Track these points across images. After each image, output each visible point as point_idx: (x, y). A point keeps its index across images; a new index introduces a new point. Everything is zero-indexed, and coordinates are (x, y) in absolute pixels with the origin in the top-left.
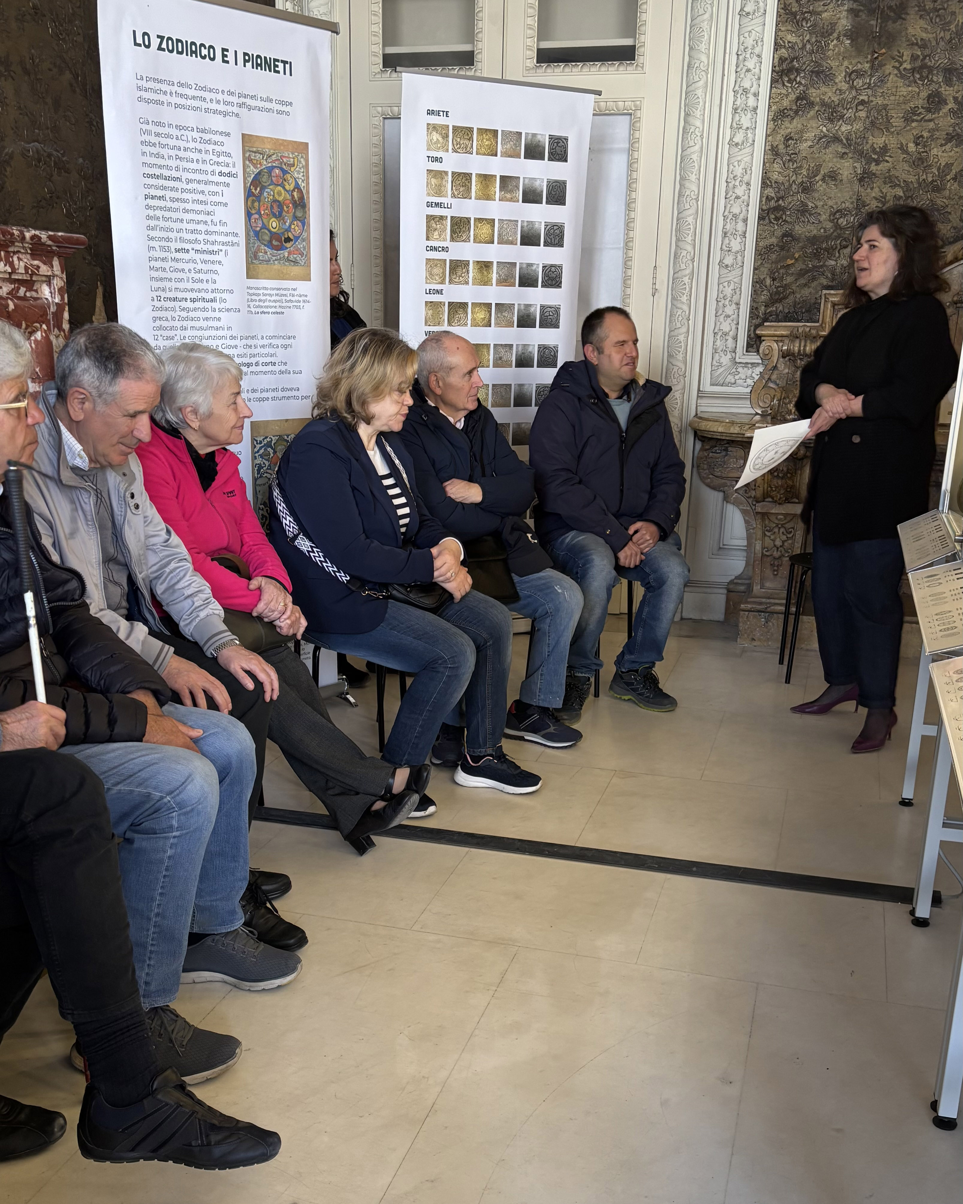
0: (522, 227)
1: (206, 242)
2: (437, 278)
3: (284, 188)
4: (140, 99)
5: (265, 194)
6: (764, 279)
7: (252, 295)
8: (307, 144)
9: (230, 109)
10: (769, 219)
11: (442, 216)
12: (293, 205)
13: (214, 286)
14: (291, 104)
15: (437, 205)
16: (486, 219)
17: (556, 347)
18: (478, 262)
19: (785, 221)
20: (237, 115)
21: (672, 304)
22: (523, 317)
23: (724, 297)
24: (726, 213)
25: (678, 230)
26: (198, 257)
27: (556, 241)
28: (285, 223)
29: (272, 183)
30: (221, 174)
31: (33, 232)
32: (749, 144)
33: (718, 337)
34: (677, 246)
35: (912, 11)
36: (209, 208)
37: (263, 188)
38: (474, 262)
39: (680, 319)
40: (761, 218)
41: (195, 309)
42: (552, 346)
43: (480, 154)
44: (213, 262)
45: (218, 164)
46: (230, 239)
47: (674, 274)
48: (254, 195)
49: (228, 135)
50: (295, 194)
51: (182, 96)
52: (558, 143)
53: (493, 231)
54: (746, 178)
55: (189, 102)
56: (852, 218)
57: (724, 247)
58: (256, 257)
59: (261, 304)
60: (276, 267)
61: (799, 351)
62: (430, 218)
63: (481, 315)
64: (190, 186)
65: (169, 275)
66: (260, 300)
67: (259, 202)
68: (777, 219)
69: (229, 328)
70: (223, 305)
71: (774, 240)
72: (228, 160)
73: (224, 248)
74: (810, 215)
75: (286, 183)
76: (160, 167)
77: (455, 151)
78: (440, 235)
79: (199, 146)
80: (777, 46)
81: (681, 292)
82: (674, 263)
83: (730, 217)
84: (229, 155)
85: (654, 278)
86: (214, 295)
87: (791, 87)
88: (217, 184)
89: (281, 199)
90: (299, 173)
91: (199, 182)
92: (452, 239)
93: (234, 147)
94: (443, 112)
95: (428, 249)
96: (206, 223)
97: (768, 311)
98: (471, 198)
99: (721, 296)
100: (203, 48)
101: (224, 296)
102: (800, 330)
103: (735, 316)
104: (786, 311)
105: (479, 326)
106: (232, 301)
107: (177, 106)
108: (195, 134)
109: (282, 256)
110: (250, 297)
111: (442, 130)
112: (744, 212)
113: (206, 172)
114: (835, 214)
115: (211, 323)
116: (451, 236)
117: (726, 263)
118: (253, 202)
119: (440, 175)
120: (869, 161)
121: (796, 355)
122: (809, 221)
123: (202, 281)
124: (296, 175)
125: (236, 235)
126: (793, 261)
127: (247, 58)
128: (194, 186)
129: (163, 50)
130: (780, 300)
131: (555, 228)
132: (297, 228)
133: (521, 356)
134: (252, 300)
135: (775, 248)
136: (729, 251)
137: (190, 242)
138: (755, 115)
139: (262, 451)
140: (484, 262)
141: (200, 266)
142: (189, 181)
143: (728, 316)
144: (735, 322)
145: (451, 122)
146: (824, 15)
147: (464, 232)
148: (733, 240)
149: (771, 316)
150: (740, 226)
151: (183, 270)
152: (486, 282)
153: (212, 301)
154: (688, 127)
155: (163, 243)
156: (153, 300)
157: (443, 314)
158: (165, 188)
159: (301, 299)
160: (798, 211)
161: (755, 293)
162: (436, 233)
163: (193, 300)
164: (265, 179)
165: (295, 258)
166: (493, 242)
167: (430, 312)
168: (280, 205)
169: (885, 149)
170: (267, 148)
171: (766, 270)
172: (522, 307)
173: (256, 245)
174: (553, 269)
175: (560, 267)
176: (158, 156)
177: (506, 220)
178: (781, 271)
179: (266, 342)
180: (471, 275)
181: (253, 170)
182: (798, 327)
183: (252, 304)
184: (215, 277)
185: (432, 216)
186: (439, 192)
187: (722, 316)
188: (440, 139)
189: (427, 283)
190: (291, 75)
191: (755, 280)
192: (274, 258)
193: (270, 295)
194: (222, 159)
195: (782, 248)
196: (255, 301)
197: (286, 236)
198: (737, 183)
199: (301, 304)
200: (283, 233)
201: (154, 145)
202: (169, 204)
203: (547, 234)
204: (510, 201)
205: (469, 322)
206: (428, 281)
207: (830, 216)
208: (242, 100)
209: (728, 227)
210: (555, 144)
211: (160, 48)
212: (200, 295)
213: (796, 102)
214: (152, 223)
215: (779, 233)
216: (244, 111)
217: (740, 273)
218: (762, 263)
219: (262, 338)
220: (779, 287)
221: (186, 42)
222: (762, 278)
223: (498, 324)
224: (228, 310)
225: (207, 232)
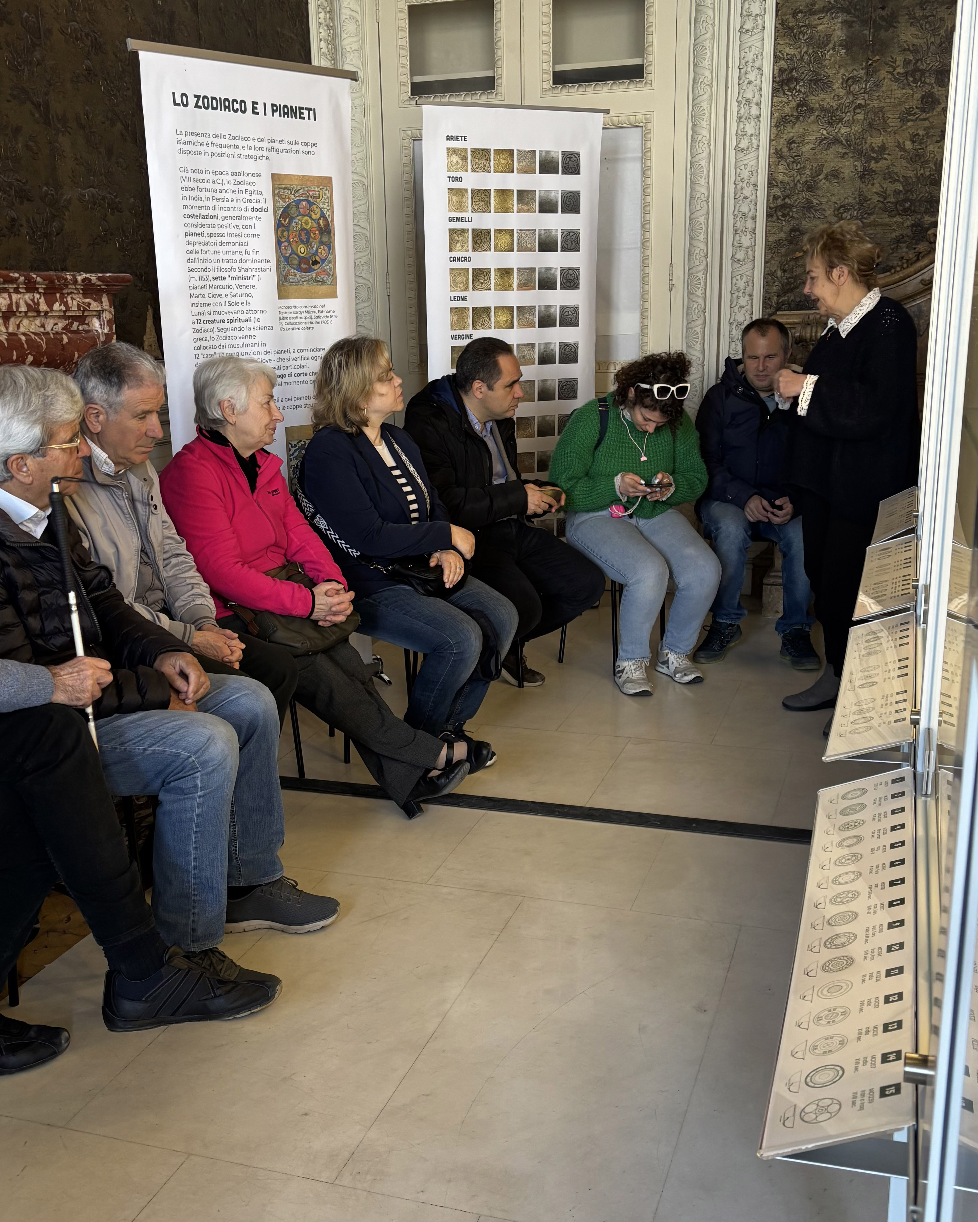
0: (540, 235)
1: (241, 269)
2: (461, 286)
3: (311, 217)
4: (180, 151)
5: (294, 224)
6: (775, 271)
7: (283, 313)
8: (331, 178)
9: (260, 153)
10: (777, 216)
11: (463, 229)
12: (319, 231)
13: (249, 308)
14: (315, 145)
15: (459, 219)
16: (505, 230)
17: (576, 344)
18: (499, 269)
19: (792, 217)
20: (267, 158)
21: (689, 298)
22: (543, 317)
23: (738, 290)
24: (736, 212)
25: (691, 229)
26: (233, 283)
27: (573, 246)
28: (312, 248)
29: (300, 214)
30: (253, 210)
31: (84, 275)
32: (753, 149)
33: (734, 327)
34: (690, 244)
35: (903, 19)
36: (243, 240)
37: (291, 219)
38: (495, 269)
39: (696, 311)
40: (769, 216)
41: (232, 329)
42: (572, 343)
43: (497, 172)
44: (247, 287)
45: (251, 201)
46: (262, 265)
47: (689, 270)
48: (283, 226)
49: (260, 175)
50: (321, 222)
51: (217, 145)
52: (570, 158)
53: (513, 240)
54: (753, 180)
55: (224, 150)
56: (855, 212)
57: (735, 243)
58: (286, 279)
59: (292, 321)
60: (305, 287)
61: (811, 336)
62: (452, 232)
63: (503, 318)
64: (226, 222)
65: (208, 300)
66: (291, 318)
67: (288, 231)
68: (784, 216)
69: (264, 344)
70: (257, 324)
71: (782, 235)
72: (259, 197)
73: (257, 274)
74: (816, 211)
75: (313, 214)
76: (199, 208)
77: (474, 170)
78: (462, 247)
79: (232, 187)
80: (776, 59)
81: (696, 287)
82: (689, 260)
83: (740, 215)
84: (260, 193)
85: (671, 274)
86: (249, 315)
87: (791, 95)
88: (249, 218)
89: (308, 227)
90: (324, 203)
91: (234, 218)
92: (474, 250)
93: (265, 186)
94: (462, 137)
95: (452, 259)
96: (240, 253)
97: (780, 301)
98: (490, 212)
99: (735, 288)
100: (235, 103)
101: (258, 316)
102: (811, 317)
103: (749, 307)
104: (798, 299)
105: (502, 328)
106: (265, 320)
107: (213, 154)
108: (230, 178)
109: (310, 277)
110: (282, 316)
111: (461, 153)
112: (753, 211)
113: (240, 209)
114: (839, 209)
115: (246, 341)
116: (473, 247)
117: (738, 258)
118: (283, 231)
119: (461, 192)
120: (869, 159)
121: (808, 340)
122: (814, 217)
123: (238, 304)
124: (321, 206)
125: (268, 261)
126: (801, 254)
127: (275, 108)
128: (230, 221)
129: (200, 107)
130: (791, 290)
131: (571, 234)
132: (323, 252)
133: (543, 354)
134: (284, 319)
135: (785, 242)
136: (740, 246)
137: (226, 270)
138: (758, 123)
139: (296, 454)
140: (505, 269)
141: (236, 291)
142: (224, 218)
143: (742, 307)
144: (749, 312)
145: (469, 145)
146: (820, 28)
147: (484, 242)
148: (743, 236)
149: (783, 305)
150: (749, 224)
151: (220, 295)
152: (507, 287)
153: (247, 321)
154: (696, 137)
155: (202, 273)
156: (194, 323)
157: (467, 318)
158: (203, 226)
159: (329, 314)
160: (804, 207)
161: (767, 284)
162: (459, 245)
163: (230, 321)
164: (293, 211)
165: (322, 279)
166: (512, 251)
167: (455, 318)
168: (308, 232)
169: (883, 148)
170: (295, 185)
171: (777, 263)
172: (543, 309)
173: (286, 270)
174: (571, 272)
175: (578, 269)
176: (196, 198)
177: (524, 230)
178: (791, 263)
179: (296, 355)
180: (493, 281)
181: (282, 204)
182: (809, 315)
183: (283, 322)
184: (249, 299)
185: (454, 229)
186: (460, 207)
187: (737, 307)
188: (460, 161)
189: (451, 291)
190: (315, 120)
191: (766, 272)
192: (303, 280)
193: (300, 313)
194: (253, 197)
195: (791, 242)
196: (287, 318)
197: (314, 260)
198: (744, 185)
199: (329, 319)
200: (311, 257)
201: (193, 189)
202: (207, 239)
203: (563, 241)
204: (527, 212)
205: (493, 325)
206: (453, 289)
207: (834, 211)
208: (271, 145)
209: (738, 224)
210: (568, 159)
211: (197, 106)
212: (236, 316)
213: (797, 109)
214: (193, 256)
215: (787, 228)
216: (273, 154)
217: (751, 267)
218: (772, 257)
219: (294, 352)
220: (790, 278)
221: (220, 99)
222: (773, 270)
223: (520, 326)
224: (262, 328)
225: (241, 261)
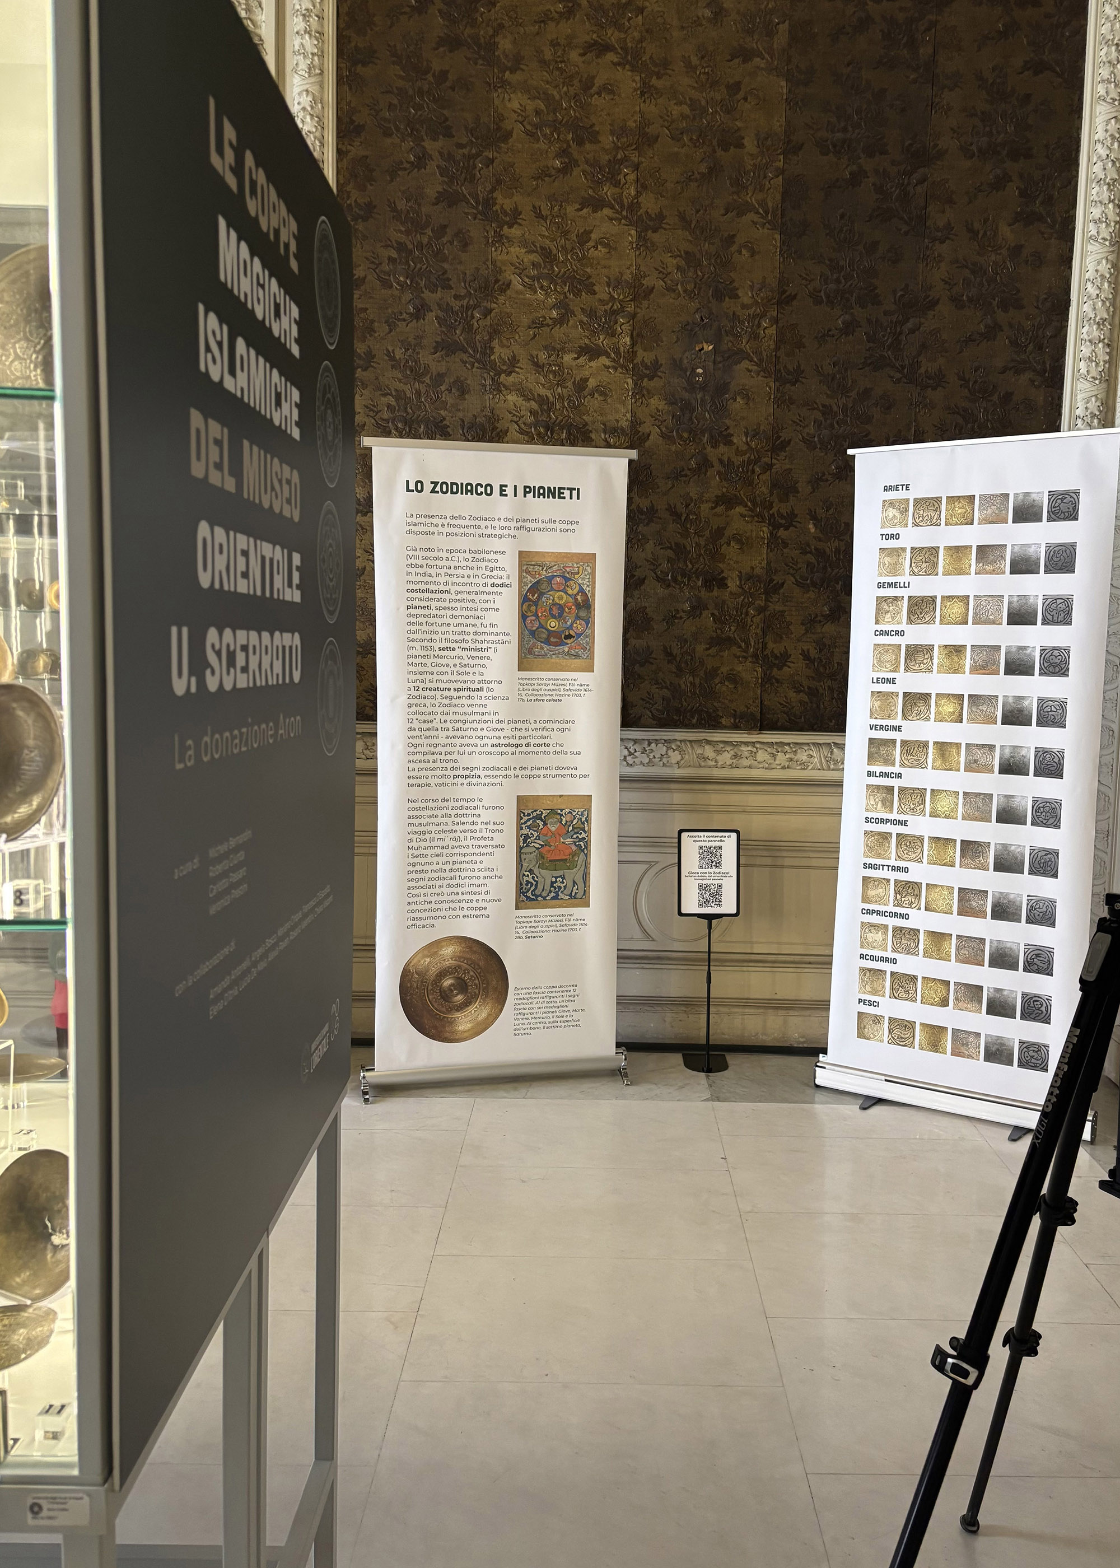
0: (1010, 603)
1: (474, 641)
2: (888, 666)
3: (566, 593)
4: (409, 532)
5: (544, 599)
7: (524, 685)
8: (594, 555)
9: (506, 532)
11: (896, 597)
12: (576, 606)
13: (481, 678)
14: (577, 523)
15: (890, 585)
16: (958, 597)
17: (1061, 752)
18: (946, 646)
20: (514, 537)
22: (1011, 712)
26: (464, 654)
27: (1061, 618)
28: (566, 623)
29: (552, 589)
30: (493, 585)
36: (479, 613)
37: (541, 595)
38: (940, 646)
41: (459, 698)
42: (1054, 751)
43: (951, 524)
44: (481, 658)
45: (491, 577)
46: (501, 638)
48: (530, 600)
49: (504, 553)
50: (579, 597)
51: (454, 526)
52: (1062, 499)
53: (968, 610)
55: (462, 530)
58: (530, 651)
59: (535, 693)
60: (553, 660)
62: (880, 600)
63: (949, 708)
64: (459, 597)
65: (430, 669)
66: (534, 690)
67: (537, 606)
69: (495, 714)
70: (490, 694)
72: (501, 573)
73: (493, 646)
75: (569, 589)
76: (427, 583)
77: (916, 524)
78: (893, 619)
79: (470, 564)
84: (503, 569)
86: (481, 685)
88: (489, 593)
89: (561, 602)
90: (583, 579)
91: (469, 593)
92: (910, 621)
93: (509, 562)
94: (903, 485)
95: (877, 633)
96: (475, 625)
98: (937, 574)
100: (479, 487)
101: (491, 686)
105: (946, 721)
106: (499, 690)
107: (448, 534)
108: (467, 555)
109: (561, 651)
110: (521, 687)
111: (902, 506)
113: (478, 585)
115: (476, 709)
116: (909, 618)
118: (529, 606)
119: (898, 552)
123: (468, 674)
124: (580, 581)
125: (508, 634)
127: (528, 490)
128: (465, 596)
129: (438, 492)
131: (1059, 601)
132: (579, 626)
133: (1008, 760)
134: (524, 690)
137: (456, 641)
139: (529, 823)
140: (955, 646)
141: (466, 661)
142: (457, 593)
145: (911, 495)
147: (927, 612)
151: (447, 665)
152: (958, 670)
153: (478, 690)
155: (425, 644)
156: (409, 689)
157: (895, 706)
158: (431, 600)
159: (582, 688)
162: (888, 615)
163: (458, 690)
164: (544, 587)
165: (577, 653)
166: (966, 623)
167: (877, 704)
168: (561, 608)
170: (547, 561)
172: (1011, 700)
173: (531, 643)
174: (1056, 653)
175: (1067, 650)
176: (425, 574)
177: (985, 596)
179: (538, 726)
180: (936, 661)
181: (530, 580)
183: (523, 693)
184: (482, 670)
185: (883, 597)
186: (894, 569)
188: (898, 515)
189: (873, 671)
190: (578, 498)
192: (551, 653)
193: (545, 685)
194: (495, 573)
196: (529, 690)
197: (567, 634)
199: (582, 693)
200: (563, 631)
201: (421, 566)
202: (434, 612)
203: (1045, 611)
204: (991, 573)
205: (932, 716)
206: (876, 669)
208: (519, 524)
210: (1059, 501)
211: (433, 491)
212: (465, 686)
214: (413, 628)
216: (523, 532)
219: (535, 722)
221: (462, 484)
223: (971, 720)
224: (495, 698)
225: (476, 633)
